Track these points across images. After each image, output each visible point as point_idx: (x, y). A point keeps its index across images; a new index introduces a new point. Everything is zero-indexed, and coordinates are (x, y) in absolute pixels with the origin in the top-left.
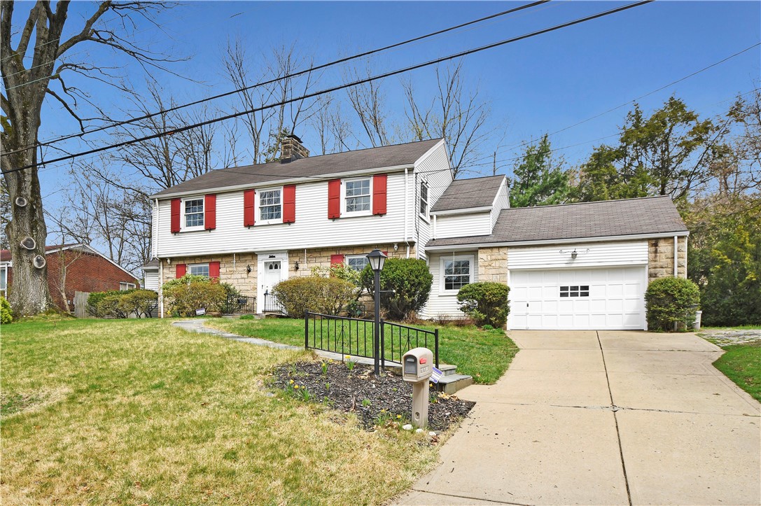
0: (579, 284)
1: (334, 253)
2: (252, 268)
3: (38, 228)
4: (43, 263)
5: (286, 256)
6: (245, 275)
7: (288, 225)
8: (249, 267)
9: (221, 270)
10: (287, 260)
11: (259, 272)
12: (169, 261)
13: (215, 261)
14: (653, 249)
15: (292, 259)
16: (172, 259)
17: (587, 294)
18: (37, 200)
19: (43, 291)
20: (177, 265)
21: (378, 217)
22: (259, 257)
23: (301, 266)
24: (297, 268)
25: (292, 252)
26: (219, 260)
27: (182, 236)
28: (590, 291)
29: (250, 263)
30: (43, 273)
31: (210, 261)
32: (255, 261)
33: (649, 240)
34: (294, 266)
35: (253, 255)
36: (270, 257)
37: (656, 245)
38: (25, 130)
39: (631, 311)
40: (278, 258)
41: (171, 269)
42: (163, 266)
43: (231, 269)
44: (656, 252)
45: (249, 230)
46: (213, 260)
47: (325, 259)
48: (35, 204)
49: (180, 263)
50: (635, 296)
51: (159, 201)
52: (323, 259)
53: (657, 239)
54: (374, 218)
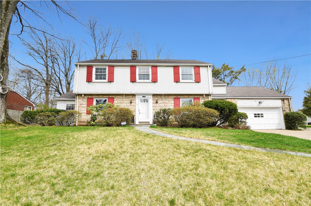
0: (260, 113)
1: (175, 97)
2: (133, 101)
3: (5, 69)
4: (6, 91)
5: (151, 97)
6: (129, 105)
7: (154, 83)
8: (131, 100)
9: (115, 102)
10: (152, 99)
11: (136, 103)
12: (83, 96)
13: (112, 97)
14: (283, 102)
15: (154, 98)
16: (85, 95)
17: (263, 117)
18: (6, 52)
19: (3, 109)
20: (88, 98)
21: (197, 83)
22: (137, 97)
23: (159, 102)
24: (157, 102)
25: (154, 95)
26: (114, 97)
27: (93, 84)
28: (264, 115)
29: (132, 99)
30: (5, 97)
31: (108, 97)
32: (134, 98)
33: (281, 99)
34: (155, 101)
35: (134, 95)
36: (143, 97)
37: (283, 101)
38: (6, 11)
39: (277, 123)
40: (147, 97)
41: (84, 100)
42: (79, 98)
43: (120, 101)
44: (284, 103)
45: (133, 84)
46: (110, 97)
47: (171, 99)
48: (5, 54)
49: (90, 97)
50: (277, 118)
51: (79, 66)
52: (170, 99)
53: (284, 99)
54: (195, 83)
